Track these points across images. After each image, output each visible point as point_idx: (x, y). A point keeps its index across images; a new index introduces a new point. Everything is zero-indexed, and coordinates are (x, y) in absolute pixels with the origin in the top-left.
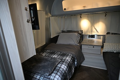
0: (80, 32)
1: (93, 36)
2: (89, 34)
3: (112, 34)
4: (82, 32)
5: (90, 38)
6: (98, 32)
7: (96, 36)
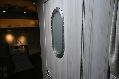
0: (6, 45)
1: (18, 47)
2: (15, 46)
3: (32, 43)
4: (8, 45)
5: (16, 49)
6: (21, 43)
7: (20, 47)
